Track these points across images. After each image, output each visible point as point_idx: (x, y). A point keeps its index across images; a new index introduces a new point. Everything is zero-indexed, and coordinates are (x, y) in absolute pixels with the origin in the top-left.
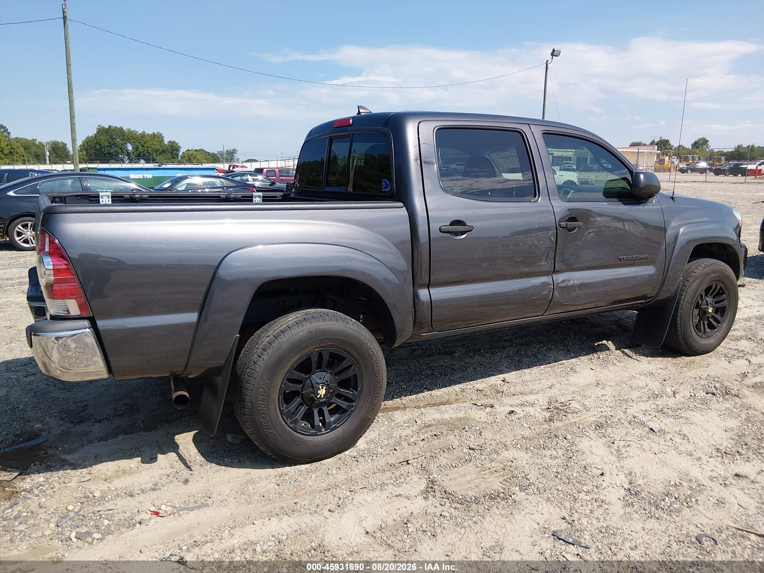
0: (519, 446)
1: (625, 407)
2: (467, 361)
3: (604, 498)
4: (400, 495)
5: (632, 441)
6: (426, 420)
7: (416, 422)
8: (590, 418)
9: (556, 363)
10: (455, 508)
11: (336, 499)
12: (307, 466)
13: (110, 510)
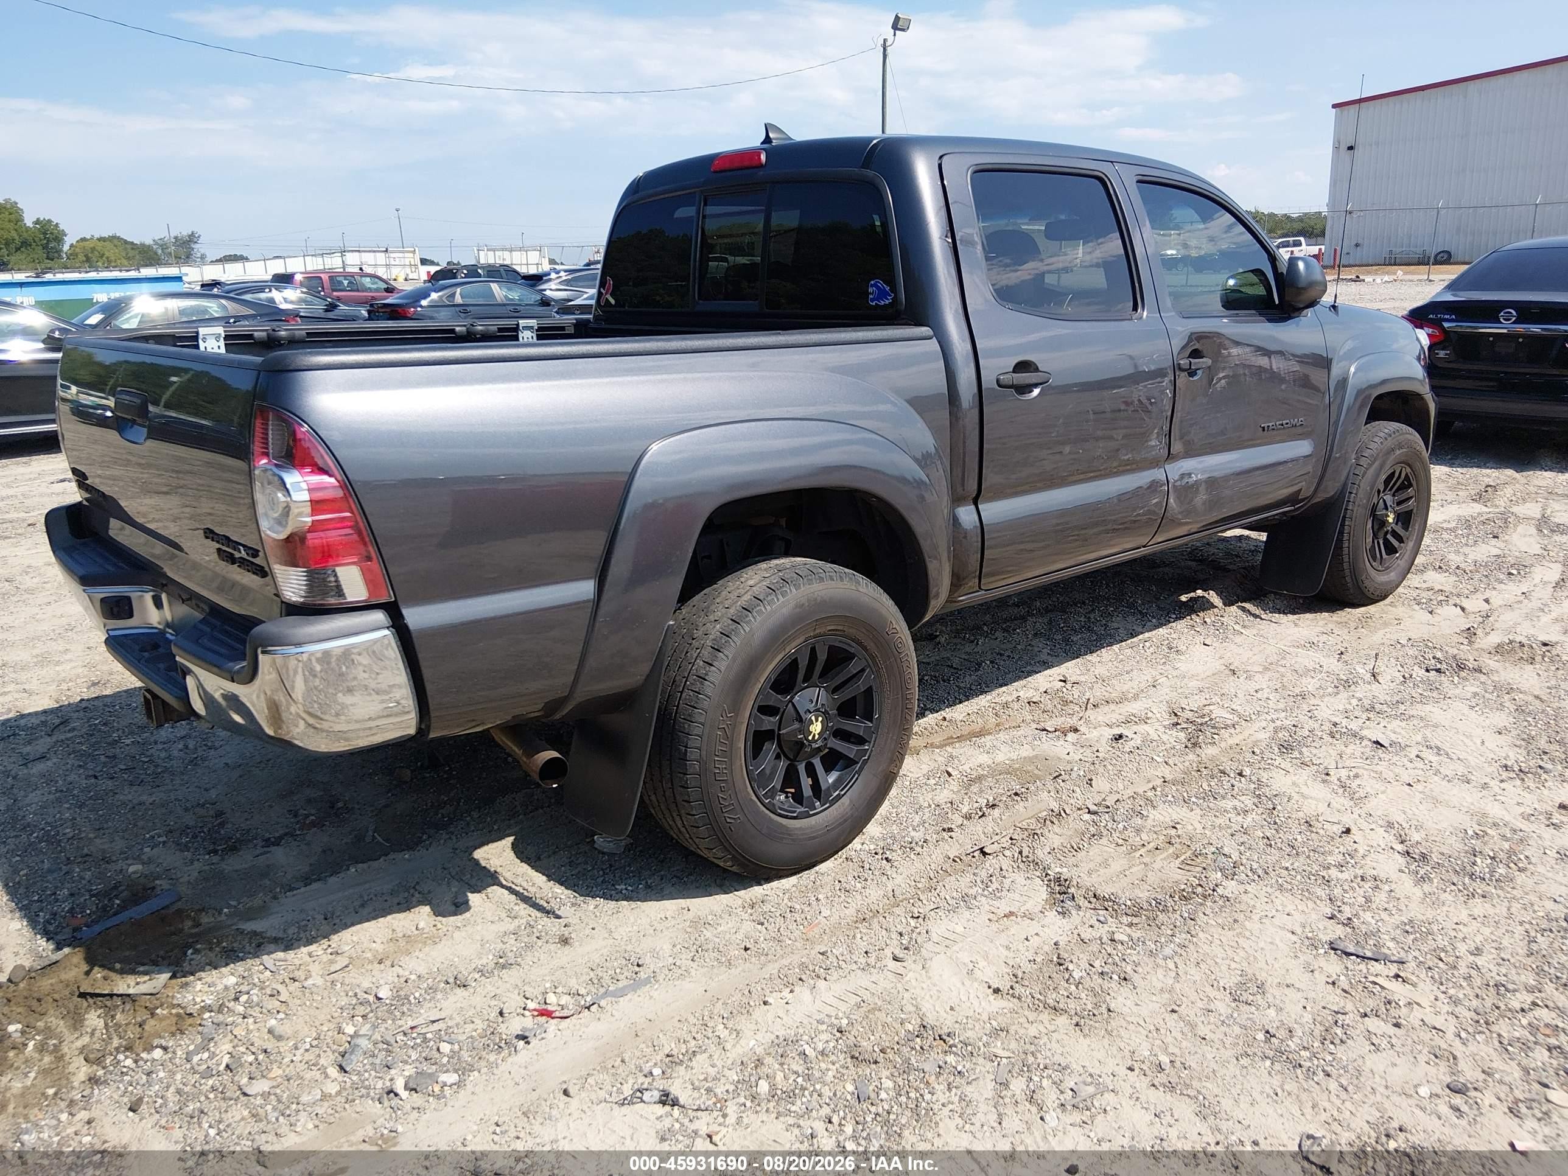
0: (1170, 798)
1: (1305, 707)
2: (968, 649)
3: (1375, 873)
4: (1011, 914)
5: (1359, 767)
6: (966, 767)
7: (950, 775)
8: (1258, 733)
9: (1135, 639)
10: (1131, 925)
11: (895, 936)
12: (793, 880)
13: (434, 1022)
